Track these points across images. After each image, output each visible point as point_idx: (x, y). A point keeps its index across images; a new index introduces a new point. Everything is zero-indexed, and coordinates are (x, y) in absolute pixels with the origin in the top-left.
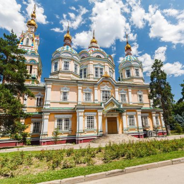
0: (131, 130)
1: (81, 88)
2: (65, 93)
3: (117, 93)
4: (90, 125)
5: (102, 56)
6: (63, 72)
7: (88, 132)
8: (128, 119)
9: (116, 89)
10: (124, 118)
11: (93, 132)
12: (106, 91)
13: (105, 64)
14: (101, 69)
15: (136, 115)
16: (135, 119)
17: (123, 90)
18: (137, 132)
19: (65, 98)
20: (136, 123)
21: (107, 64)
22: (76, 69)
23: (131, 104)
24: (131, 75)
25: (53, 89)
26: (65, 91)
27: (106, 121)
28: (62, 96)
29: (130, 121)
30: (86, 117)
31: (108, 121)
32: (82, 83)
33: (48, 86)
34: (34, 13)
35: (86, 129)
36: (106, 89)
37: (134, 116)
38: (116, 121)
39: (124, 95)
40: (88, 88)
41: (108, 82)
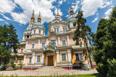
0: (63, 63)
1: (40, 41)
2: (33, 45)
3: (59, 40)
4: (39, 60)
5: (58, 21)
6: (33, 35)
7: (37, 64)
8: (61, 56)
9: (58, 38)
10: (58, 55)
11: (39, 64)
12: (53, 40)
13: (60, 25)
14: (58, 28)
15: (67, 53)
16: (66, 56)
17: (63, 38)
18: (67, 65)
19: (33, 47)
20: (67, 59)
21: (61, 25)
22: (40, 32)
23: (68, 46)
24: (70, 27)
25: (28, 44)
26: (33, 44)
27: (47, 58)
28: (32, 46)
29: (63, 57)
30: (37, 56)
31: (48, 58)
32: (40, 38)
33: (26, 42)
34: (33, 13)
35: (36, 62)
36: (53, 39)
37: (66, 54)
38: (53, 58)
39: (64, 41)
40: (43, 40)
41: (54, 35)
